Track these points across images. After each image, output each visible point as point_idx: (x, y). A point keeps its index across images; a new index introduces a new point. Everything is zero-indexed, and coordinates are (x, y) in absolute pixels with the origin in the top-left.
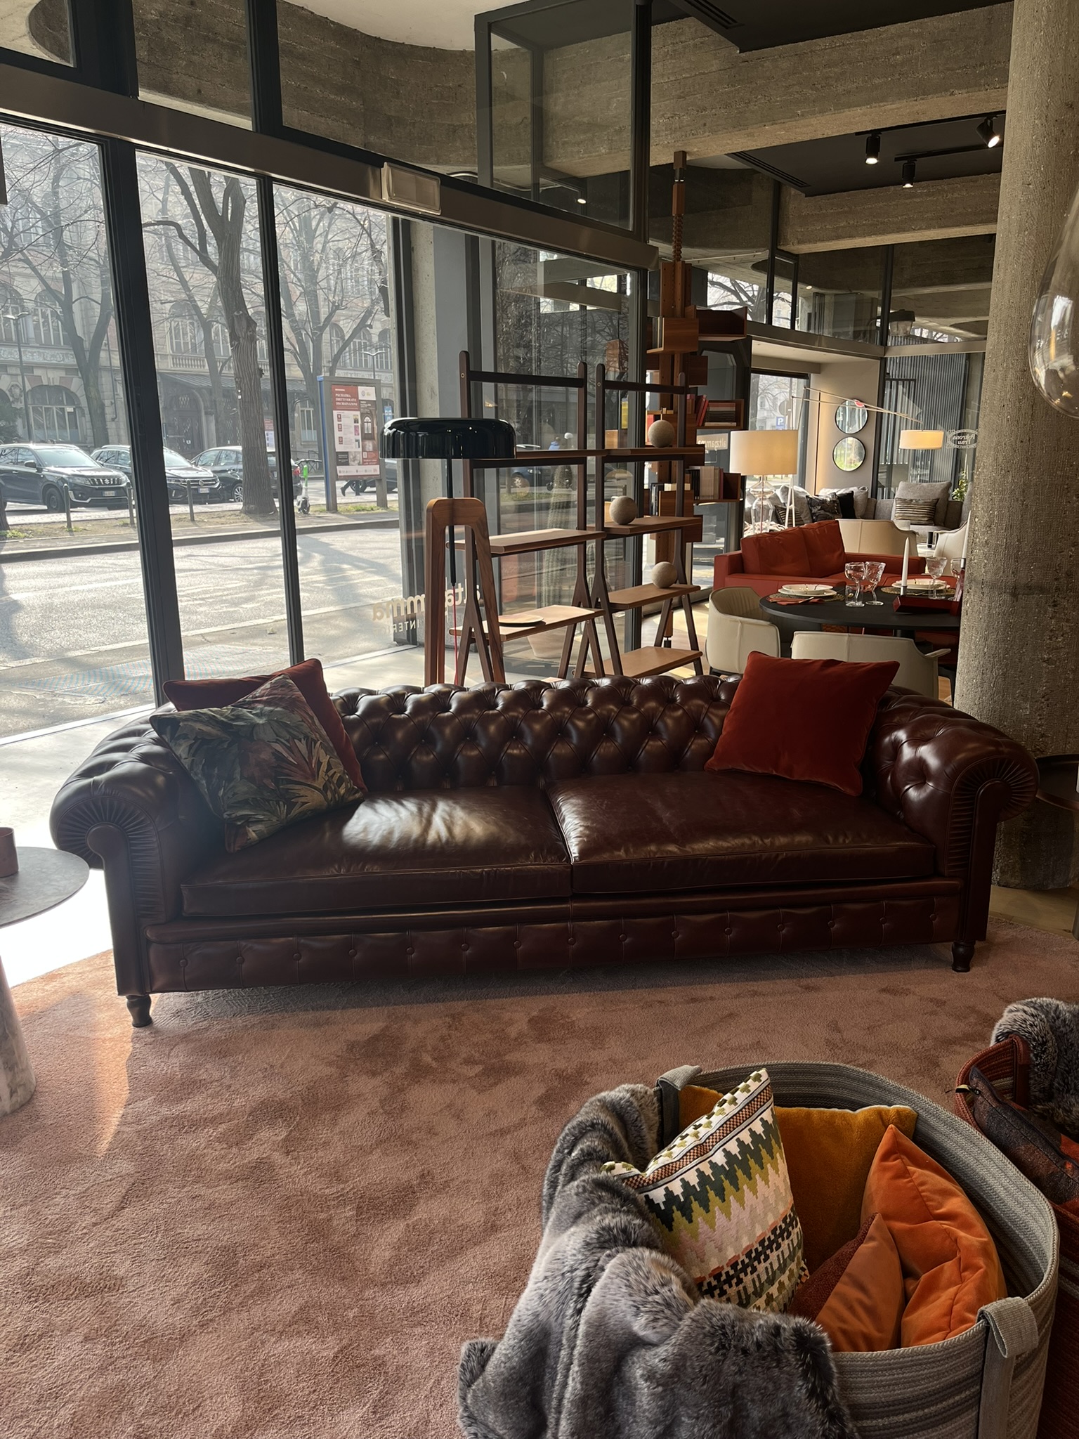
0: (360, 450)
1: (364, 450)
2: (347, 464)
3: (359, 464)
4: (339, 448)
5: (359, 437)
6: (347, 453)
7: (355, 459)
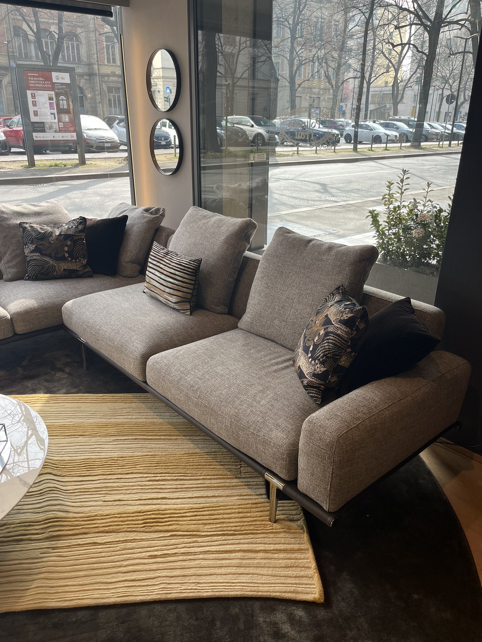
0: (56, 121)
1: (59, 121)
2: (44, 131)
3: (56, 132)
4: (34, 119)
5: (55, 111)
6: (43, 123)
7: (51, 128)
